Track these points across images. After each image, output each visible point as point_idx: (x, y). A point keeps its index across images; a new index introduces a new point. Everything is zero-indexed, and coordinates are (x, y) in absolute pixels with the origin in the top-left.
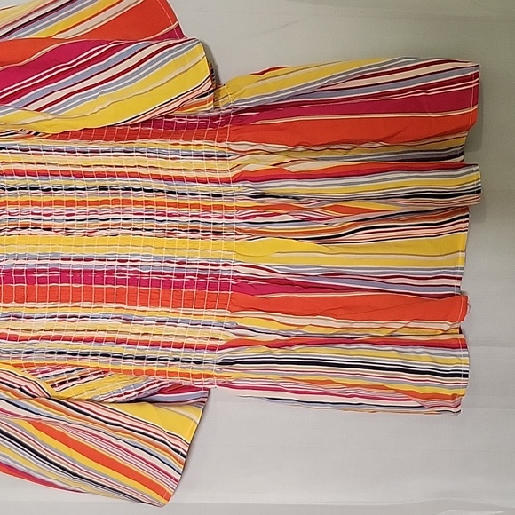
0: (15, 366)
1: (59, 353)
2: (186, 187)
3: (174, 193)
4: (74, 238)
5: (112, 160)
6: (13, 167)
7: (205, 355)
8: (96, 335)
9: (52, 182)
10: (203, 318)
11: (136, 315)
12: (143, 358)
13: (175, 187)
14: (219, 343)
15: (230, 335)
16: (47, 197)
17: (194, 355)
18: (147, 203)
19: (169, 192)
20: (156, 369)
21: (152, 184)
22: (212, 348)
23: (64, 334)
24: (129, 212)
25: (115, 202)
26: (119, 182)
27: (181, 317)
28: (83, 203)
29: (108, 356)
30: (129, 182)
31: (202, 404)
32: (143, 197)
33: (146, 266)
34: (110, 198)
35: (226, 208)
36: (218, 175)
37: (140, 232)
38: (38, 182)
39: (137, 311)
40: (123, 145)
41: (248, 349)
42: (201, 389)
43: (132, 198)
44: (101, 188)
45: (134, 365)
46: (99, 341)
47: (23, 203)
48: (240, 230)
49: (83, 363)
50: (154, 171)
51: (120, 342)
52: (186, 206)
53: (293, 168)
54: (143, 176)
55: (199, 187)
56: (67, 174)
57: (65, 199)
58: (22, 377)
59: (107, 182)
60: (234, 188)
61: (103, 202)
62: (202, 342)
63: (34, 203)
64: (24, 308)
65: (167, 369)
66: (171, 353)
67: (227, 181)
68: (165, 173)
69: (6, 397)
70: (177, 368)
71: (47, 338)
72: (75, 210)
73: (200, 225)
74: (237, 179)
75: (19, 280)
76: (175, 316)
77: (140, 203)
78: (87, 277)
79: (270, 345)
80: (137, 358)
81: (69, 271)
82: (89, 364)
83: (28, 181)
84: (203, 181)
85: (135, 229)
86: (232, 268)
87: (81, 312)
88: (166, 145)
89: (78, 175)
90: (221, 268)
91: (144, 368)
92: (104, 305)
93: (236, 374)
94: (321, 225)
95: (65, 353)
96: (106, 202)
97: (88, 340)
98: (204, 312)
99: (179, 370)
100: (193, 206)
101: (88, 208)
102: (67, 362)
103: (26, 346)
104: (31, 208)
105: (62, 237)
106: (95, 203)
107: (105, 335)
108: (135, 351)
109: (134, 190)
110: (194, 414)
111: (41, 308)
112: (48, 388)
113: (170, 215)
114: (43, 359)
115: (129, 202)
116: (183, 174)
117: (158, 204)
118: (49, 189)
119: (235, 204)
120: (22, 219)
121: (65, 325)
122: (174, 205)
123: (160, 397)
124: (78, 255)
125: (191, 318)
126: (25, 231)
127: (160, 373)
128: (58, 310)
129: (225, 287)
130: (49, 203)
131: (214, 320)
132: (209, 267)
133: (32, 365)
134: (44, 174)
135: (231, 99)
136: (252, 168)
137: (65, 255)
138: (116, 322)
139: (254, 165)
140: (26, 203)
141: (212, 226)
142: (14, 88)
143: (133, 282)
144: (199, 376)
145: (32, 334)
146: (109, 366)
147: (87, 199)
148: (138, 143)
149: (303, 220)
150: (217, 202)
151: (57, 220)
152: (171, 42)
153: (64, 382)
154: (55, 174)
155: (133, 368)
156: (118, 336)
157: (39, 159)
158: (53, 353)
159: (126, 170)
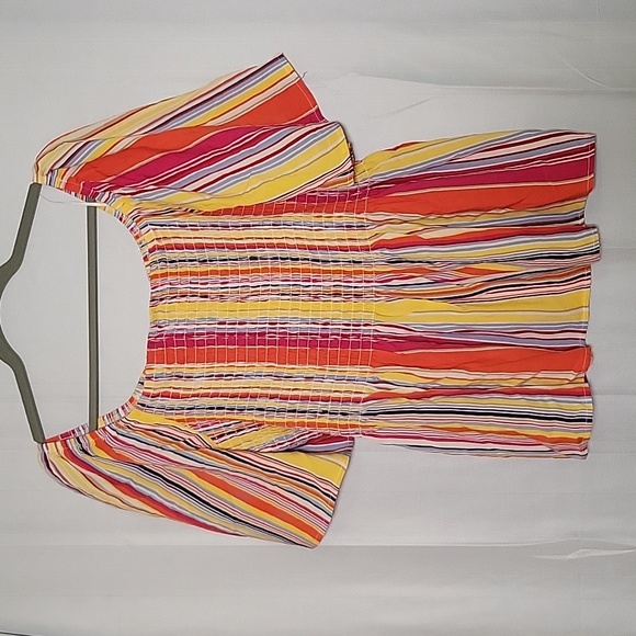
0: (178, 421)
1: (218, 408)
2: (329, 256)
3: (318, 261)
4: (228, 304)
5: (262, 233)
6: (173, 241)
7: (351, 407)
8: (251, 391)
9: (208, 254)
10: (347, 374)
11: (286, 372)
12: (294, 411)
13: (319, 255)
14: (363, 396)
15: (373, 389)
16: (203, 268)
17: (340, 407)
18: (294, 270)
19: (313, 260)
20: (306, 421)
21: (298, 253)
22: (357, 401)
23: (221, 391)
24: (277, 280)
25: (265, 270)
26: (268, 252)
27: (327, 373)
28: (236, 272)
29: (262, 410)
30: (278, 253)
31: (348, 452)
32: (290, 265)
33: (294, 327)
34: (260, 267)
35: (365, 272)
36: (358, 244)
37: (288, 297)
38: (196, 254)
39: (286, 369)
40: (272, 219)
41: (390, 401)
42: (346, 439)
43: (280, 266)
44: (252, 258)
45: (287, 418)
46: (254, 397)
47: (181, 274)
48: (378, 292)
49: (240, 417)
50: (300, 242)
51: (272, 397)
52: (329, 272)
53: (426, 236)
54: (290, 247)
55: (341, 255)
56: (221, 247)
57: (219, 269)
58: (184, 431)
59: (258, 253)
60: (373, 255)
61: (253, 271)
62: (347, 395)
63: (192, 274)
64: (185, 369)
65: (317, 420)
66: (320, 406)
67: (366, 249)
68: (310, 243)
69: (173, 449)
70: (326, 419)
71: (207, 395)
72: (230, 278)
73: (342, 289)
74: (375, 247)
75: (181, 344)
76: (321, 373)
77: (288, 270)
78: (241, 339)
79: (410, 397)
80: (289, 411)
81: (224, 334)
82: (245, 418)
83: (187, 254)
84: (344, 249)
85: (283, 295)
86: (372, 328)
87: (236, 371)
88: (311, 217)
89: (231, 247)
90: (362, 327)
91: (296, 420)
92: (256, 364)
93: (380, 423)
94: (453, 286)
95: (223, 408)
96: (257, 271)
97: (244, 396)
98: (348, 368)
99: (327, 421)
100: (335, 272)
101: (240, 277)
102: (225, 416)
103: (187, 403)
104: (189, 278)
105: (218, 304)
106: (247, 272)
107: (259, 391)
108: (287, 405)
109: (282, 259)
110: (342, 461)
111: (200, 368)
112: (208, 440)
113: (314, 281)
114: (204, 414)
115: (277, 270)
116: (326, 244)
117: (304, 271)
118: (205, 261)
119: (374, 269)
120: (182, 288)
121: (222, 383)
122: (319, 271)
123: (310, 447)
124: (233, 319)
125: (337, 374)
126: (184, 299)
127: (309, 425)
128: (215, 370)
129: (366, 345)
130: (206, 273)
131: (357, 376)
132: (351, 327)
133: (194, 420)
134: (201, 247)
135: (367, 174)
136: (388, 236)
137: (221, 320)
138: (268, 379)
139: (391, 233)
140: (186, 273)
141: (353, 289)
142: (174, 171)
143: (282, 342)
144: (346, 426)
145: (192, 392)
146: (264, 419)
147: (240, 268)
148: (286, 217)
149: (437, 282)
150: (357, 267)
151: (213, 287)
152: (314, 127)
153: (223, 435)
154: (210, 247)
155: (286, 420)
156: (270, 392)
157: (196, 234)
158: (212, 408)
159: (275, 241)
